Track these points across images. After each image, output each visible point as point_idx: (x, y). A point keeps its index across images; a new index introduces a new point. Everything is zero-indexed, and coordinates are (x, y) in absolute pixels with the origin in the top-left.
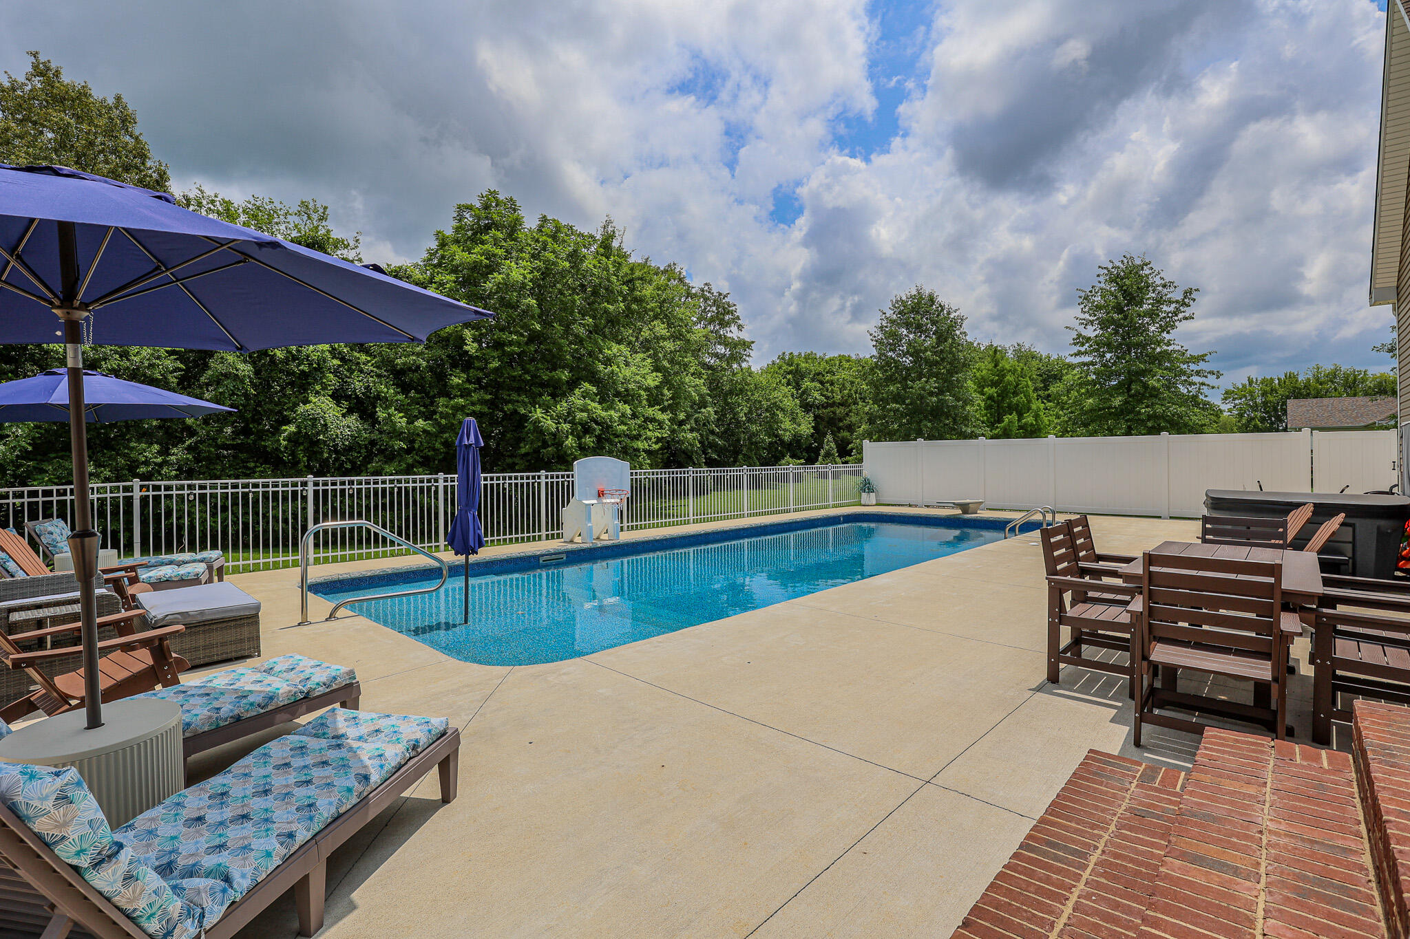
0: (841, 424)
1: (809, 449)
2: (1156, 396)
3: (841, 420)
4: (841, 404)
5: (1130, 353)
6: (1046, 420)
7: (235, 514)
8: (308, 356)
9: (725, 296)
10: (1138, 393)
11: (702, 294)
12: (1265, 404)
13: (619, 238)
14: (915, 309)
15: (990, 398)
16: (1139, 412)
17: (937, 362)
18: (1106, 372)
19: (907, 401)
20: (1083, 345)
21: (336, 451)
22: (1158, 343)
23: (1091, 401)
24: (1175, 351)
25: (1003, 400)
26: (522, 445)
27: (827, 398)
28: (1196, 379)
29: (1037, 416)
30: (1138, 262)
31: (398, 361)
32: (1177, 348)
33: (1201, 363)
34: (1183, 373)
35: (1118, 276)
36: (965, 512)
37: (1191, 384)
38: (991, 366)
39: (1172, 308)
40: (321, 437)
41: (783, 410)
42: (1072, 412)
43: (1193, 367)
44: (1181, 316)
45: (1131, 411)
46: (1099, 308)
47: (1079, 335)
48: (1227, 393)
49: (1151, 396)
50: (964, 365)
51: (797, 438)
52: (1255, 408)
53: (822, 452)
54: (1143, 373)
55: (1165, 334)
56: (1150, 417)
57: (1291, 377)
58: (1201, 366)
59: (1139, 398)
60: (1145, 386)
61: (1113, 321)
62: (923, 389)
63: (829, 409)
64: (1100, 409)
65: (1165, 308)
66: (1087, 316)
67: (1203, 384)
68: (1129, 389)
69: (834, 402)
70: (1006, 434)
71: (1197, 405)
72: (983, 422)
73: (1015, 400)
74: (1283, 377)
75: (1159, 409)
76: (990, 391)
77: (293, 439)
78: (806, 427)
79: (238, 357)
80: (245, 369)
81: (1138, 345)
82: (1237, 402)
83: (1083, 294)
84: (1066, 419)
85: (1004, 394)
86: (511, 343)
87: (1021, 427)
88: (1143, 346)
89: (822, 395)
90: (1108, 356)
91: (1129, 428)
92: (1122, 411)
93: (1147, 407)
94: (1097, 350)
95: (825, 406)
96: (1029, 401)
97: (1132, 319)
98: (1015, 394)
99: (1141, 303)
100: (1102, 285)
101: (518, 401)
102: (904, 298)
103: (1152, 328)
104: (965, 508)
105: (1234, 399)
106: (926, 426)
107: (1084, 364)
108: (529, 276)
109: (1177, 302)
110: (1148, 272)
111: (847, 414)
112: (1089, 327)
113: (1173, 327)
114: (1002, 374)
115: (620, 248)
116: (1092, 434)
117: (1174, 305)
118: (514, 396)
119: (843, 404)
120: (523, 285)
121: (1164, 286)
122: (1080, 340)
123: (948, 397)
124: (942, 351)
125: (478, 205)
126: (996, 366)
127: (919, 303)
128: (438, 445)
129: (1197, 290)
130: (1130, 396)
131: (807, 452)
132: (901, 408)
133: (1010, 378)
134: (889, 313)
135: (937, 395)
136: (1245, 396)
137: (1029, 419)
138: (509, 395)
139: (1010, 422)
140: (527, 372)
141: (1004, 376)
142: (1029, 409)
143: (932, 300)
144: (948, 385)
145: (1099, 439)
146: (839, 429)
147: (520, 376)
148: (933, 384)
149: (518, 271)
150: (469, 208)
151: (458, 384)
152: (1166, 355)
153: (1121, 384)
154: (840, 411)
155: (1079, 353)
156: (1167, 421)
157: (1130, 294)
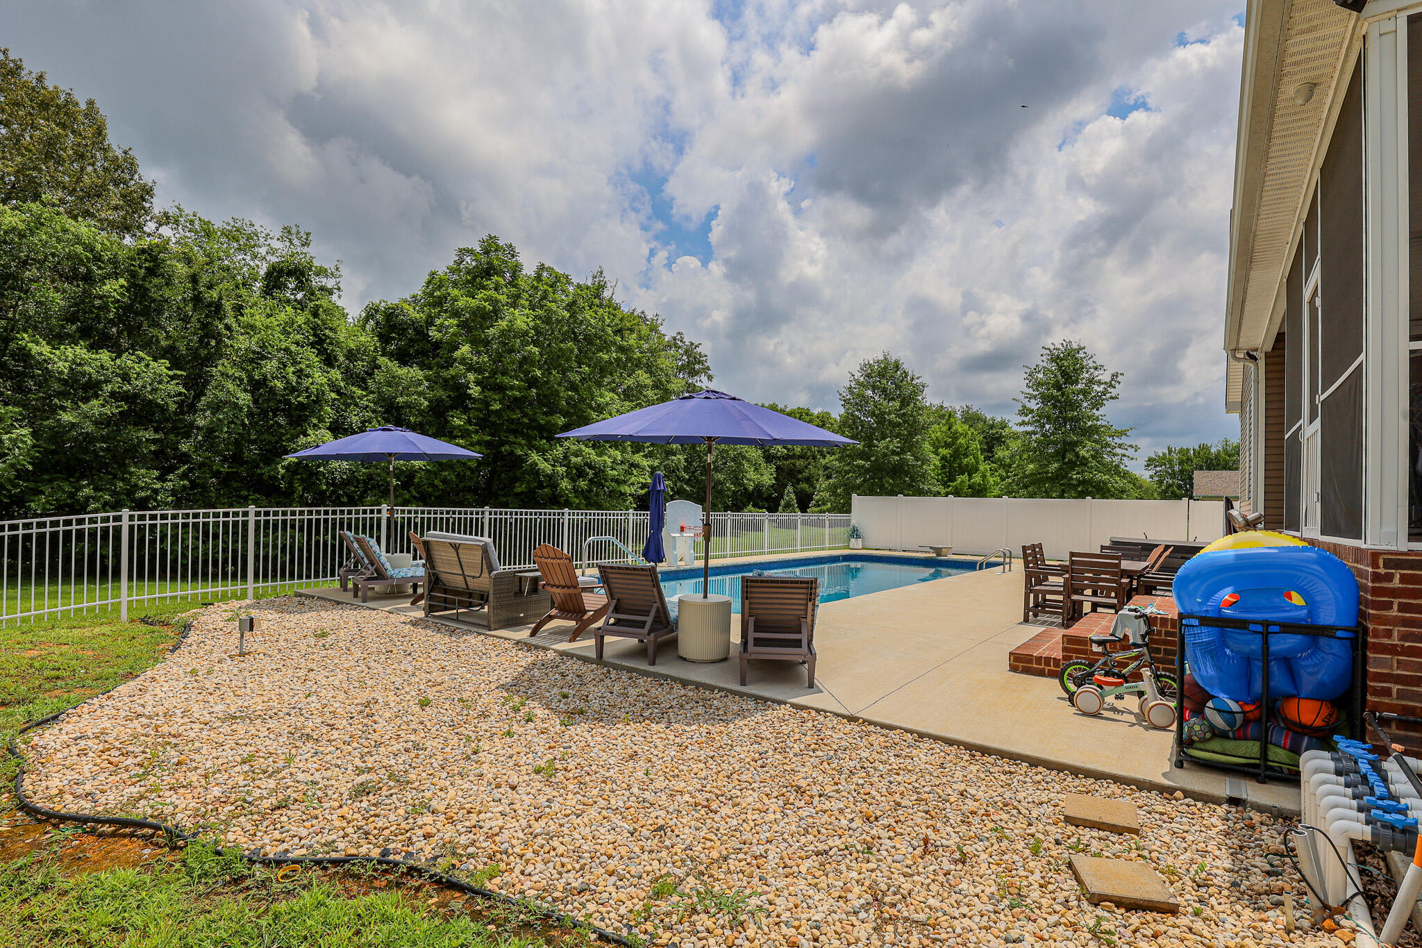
0: (800, 476)
1: (769, 499)
2: (1085, 465)
3: (800, 472)
4: (801, 457)
5: (1065, 426)
6: (991, 480)
7: (225, 542)
8: (308, 388)
9: (696, 346)
10: (1070, 461)
11: (674, 344)
12: (1181, 471)
13: (611, 290)
14: (882, 374)
15: (943, 458)
16: (1071, 479)
17: (900, 424)
18: (1046, 441)
19: (873, 459)
20: (1027, 415)
21: (334, 484)
22: (1089, 418)
23: (1031, 466)
24: (1103, 426)
25: (954, 460)
26: (517, 484)
27: (788, 450)
28: (1118, 451)
29: (984, 477)
30: (1075, 346)
31: (400, 399)
32: (1104, 423)
33: (1124, 437)
34: (1108, 445)
35: (1058, 357)
36: (939, 555)
37: (1114, 455)
38: (945, 428)
39: (1101, 389)
40: (322, 469)
41: (748, 460)
42: (1015, 475)
43: (1117, 440)
44: (1108, 395)
45: (1065, 477)
46: (1040, 384)
47: (1024, 407)
48: (1149, 460)
49: (1082, 464)
50: (923, 428)
51: (758, 487)
52: (1173, 475)
53: (782, 503)
54: (1076, 444)
55: (1094, 411)
56: (1080, 483)
57: (1204, 448)
58: (1124, 440)
59: (1072, 465)
60: (1077, 455)
61: (1053, 397)
62: (887, 448)
63: (790, 461)
64: (1039, 474)
65: (1096, 387)
66: (1030, 391)
67: (1124, 456)
68: (1064, 458)
69: (794, 455)
70: (957, 493)
71: (1118, 473)
72: (938, 481)
73: (965, 461)
74: (1197, 448)
75: (1087, 476)
76: (944, 451)
77: (292, 470)
78: (767, 477)
79: (238, 386)
80: (244, 398)
81: (1072, 419)
82: (1158, 469)
83: (1028, 371)
84: (1010, 480)
85: (957, 454)
86: (512, 388)
87: (970, 487)
88: (1076, 420)
89: (784, 447)
90: (1047, 427)
91: (1063, 491)
92: (1057, 476)
93: (1078, 473)
94: (1039, 421)
95: (786, 457)
96: (977, 463)
97: (1068, 396)
98: (966, 455)
99: (1077, 382)
100: (1045, 364)
101: (515, 443)
102: (871, 362)
103: (1085, 404)
104: (938, 551)
105: (1155, 467)
106: (888, 482)
107: (1027, 433)
108: (532, 324)
109: (1106, 383)
110: (1083, 355)
111: (806, 467)
112: (1032, 400)
113: (1102, 405)
114: (955, 437)
115: (610, 299)
116: (1031, 496)
117: (1103, 386)
118: (512, 438)
119: (802, 456)
120: (526, 333)
121: (1096, 369)
122: (1025, 411)
123: (909, 456)
124: (904, 414)
125: (478, 249)
126: (950, 428)
127: (885, 368)
128: (436, 482)
129: (1122, 374)
130: (1064, 463)
131: (768, 501)
132: (867, 465)
133: (961, 441)
134: (857, 375)
135: (898, 454)
136: (1165, 464)
137: (977, 479)
138: (507, 437)
139: (962, 482)
140: (525, 415)
141: (957, 438)
142: (977, 470)
143: (897, 367)
144: (909, 445)
145: (1037, 500)
146: (798, 481)
147: (519, 419)
148: (895, 444)
149: (521, 319)
150: (470, 252)
151: (459, 426)
152: (1095, 430)
153: (1057, 453)
154: (800, 463)
155: (1023, 423)
156: (1094, 487)
157: (1068, 374)
